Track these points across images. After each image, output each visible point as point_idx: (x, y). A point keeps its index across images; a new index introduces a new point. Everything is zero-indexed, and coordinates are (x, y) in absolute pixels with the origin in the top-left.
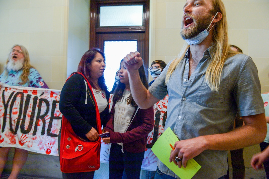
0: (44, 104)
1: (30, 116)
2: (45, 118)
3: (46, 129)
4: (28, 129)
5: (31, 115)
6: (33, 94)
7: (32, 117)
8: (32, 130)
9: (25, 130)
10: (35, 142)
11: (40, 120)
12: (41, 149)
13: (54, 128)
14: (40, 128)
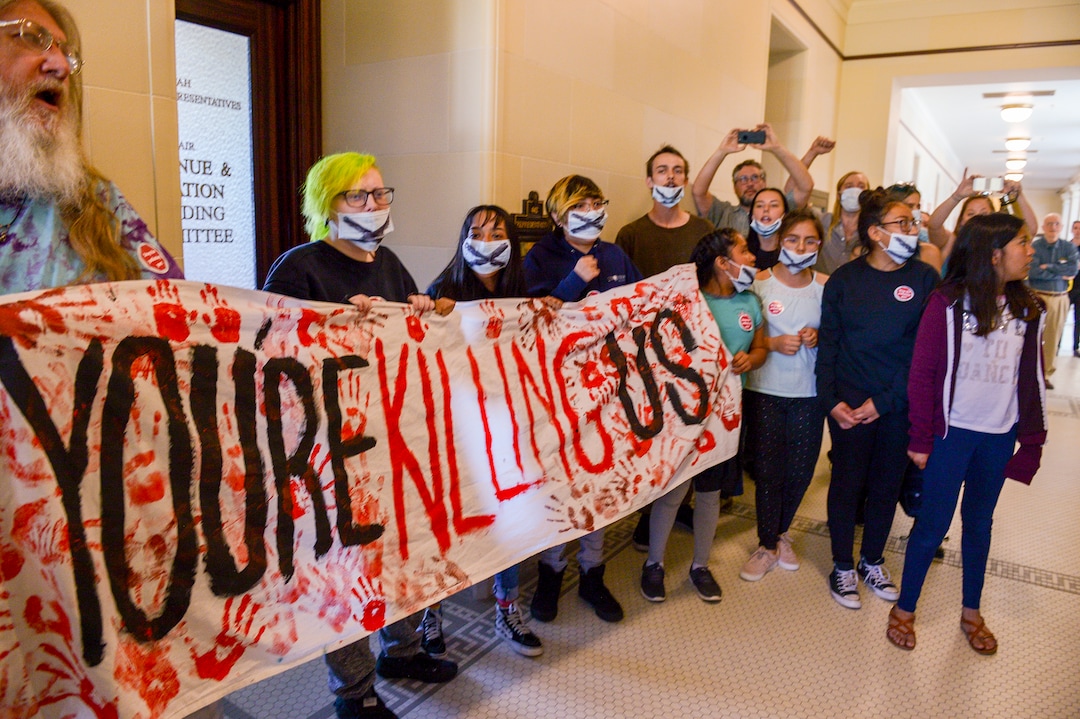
0: (287, 391)
1: (242, 483)
2: (312, 464)
3: (333, 515)
4: (250, 559)
5: (248, 475)
6: (223, 340)
7: (252, 482)
8: (271, 552)
9: (241, 567)
10: (301, 608)
11: (295, 484)
12: (337, 625)
13: (361, 501)
14: (305, 526)
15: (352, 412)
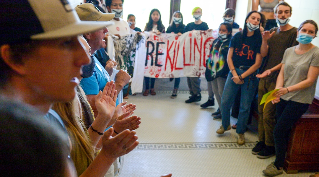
2: (152, 54)
3: (154, 61)
10: (147, 70)
11: (149, 56)
13: (160, 61)
14: (149, 61)
15: (160, 49)
